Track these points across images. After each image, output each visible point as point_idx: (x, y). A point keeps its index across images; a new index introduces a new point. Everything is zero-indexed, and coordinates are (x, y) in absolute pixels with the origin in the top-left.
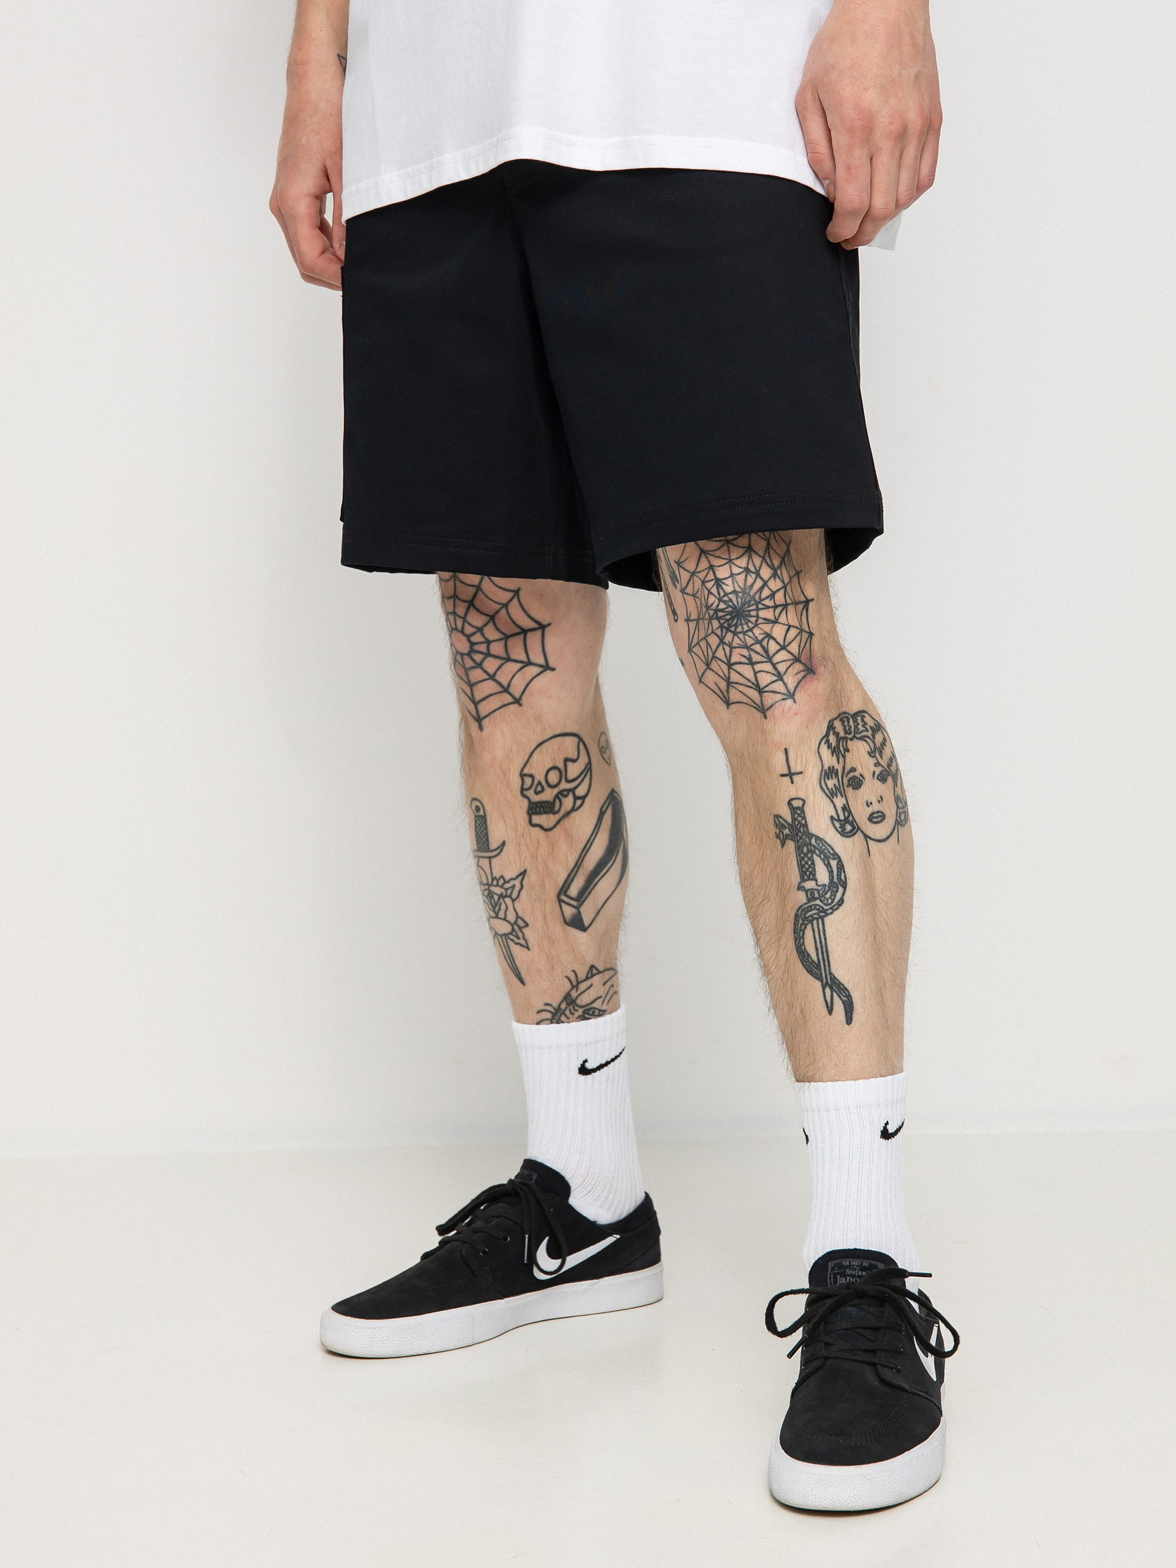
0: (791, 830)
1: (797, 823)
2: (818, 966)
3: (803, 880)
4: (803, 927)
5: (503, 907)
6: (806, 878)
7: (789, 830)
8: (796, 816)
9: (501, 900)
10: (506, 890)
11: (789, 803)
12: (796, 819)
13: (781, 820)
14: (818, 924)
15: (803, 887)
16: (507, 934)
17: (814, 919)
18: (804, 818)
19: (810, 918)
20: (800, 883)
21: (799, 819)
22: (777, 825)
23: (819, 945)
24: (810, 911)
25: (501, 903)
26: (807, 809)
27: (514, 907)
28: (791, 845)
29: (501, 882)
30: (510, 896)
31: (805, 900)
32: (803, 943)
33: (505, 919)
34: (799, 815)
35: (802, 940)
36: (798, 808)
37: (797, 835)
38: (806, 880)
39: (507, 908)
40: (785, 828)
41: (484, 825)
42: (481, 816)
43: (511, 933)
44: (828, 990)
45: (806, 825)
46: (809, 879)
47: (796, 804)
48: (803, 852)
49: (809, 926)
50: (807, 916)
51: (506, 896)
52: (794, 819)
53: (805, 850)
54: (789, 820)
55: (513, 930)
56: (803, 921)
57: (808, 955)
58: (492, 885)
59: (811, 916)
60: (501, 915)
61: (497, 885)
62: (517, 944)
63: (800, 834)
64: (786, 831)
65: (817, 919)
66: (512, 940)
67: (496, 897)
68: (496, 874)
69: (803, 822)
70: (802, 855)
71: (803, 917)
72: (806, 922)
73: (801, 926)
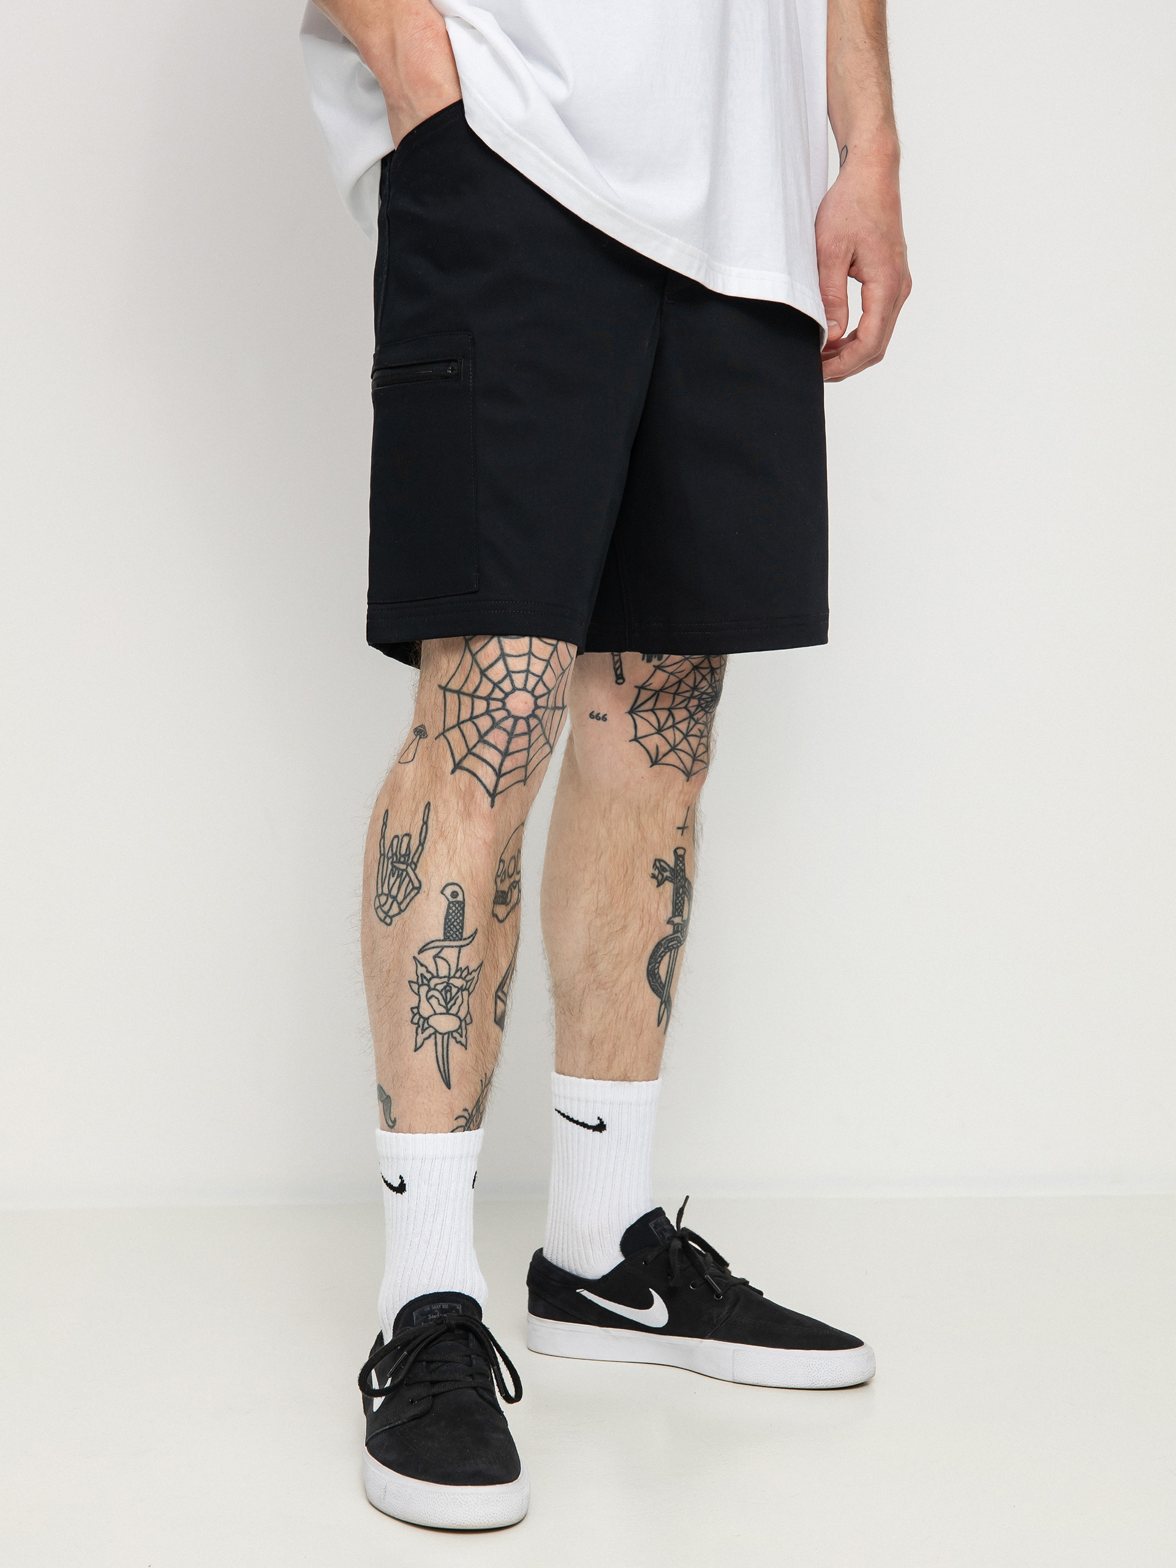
0: (672, 874)
1: (678, 868)
2: (664, 987)
3: (674, 915)
4: (663, 954)
5: (459, 1001)
6: (677, 914)
7: (671, 874)
8: (679, 862)
9: (460, 993)
10: (467, 982)
11: (675, 851)
12: (678, 865)
13: (662, 864)
14: (675, 952)
15: (673, 922)
16: (452, 1032)
17: (674, 948)
18: (684, 865)
19: (671, 947)
20: (671, 918)
21: (681, 865)
22: (657, 867)
23: (669, 970)
24: (673, 941)
25: (458, 997)
26: (686, 857)
27: (468, 1000)
28: (669, 887)
29: (465, 973)
30: (468, 990)
31: (671, 932)
32: (658, 967)
33: (456, 1015)
34: (681, 862)
35: (657, 965)
36: (680, 856)
37: (677, 877)
38: (677, 916)
39: (463, 1002)
40: (667, 871)
41: (461, 912)
42: (458, 902)
43: (456, 1031)
44: (663, 1006)
45: (683, 871)
46: (679, 915)
47: (680, 852)
48: (679, 892)
49: (668, 954)
50: (669, 945)
51: (465, 989)
52: (676, 864)
53: (681, 891)
54: (672, 865)
55: (460, 1027)
56: (665, 949)
57: (660, 977)
58: (454, 977)
59: (672, 946)
60: (454, 1010)
61: (460, 977)
62: (457, 1042)
63: (679, 878)
64: (667, 874)
65: (676, 948)
66: (455, 1038)
67: (454, 990)
68: (462, 965)
69: (683, 868)
70: (678, 895)
71: (666, 946)
72: (667, 950)
73: (662, 953)
